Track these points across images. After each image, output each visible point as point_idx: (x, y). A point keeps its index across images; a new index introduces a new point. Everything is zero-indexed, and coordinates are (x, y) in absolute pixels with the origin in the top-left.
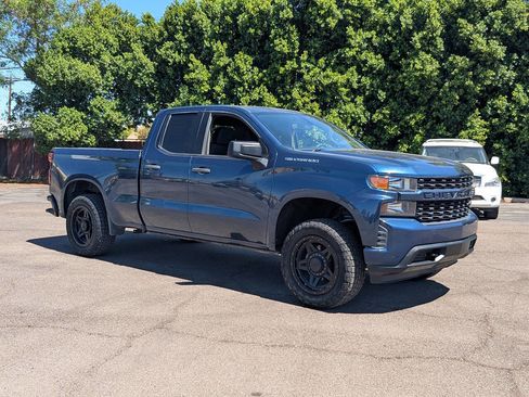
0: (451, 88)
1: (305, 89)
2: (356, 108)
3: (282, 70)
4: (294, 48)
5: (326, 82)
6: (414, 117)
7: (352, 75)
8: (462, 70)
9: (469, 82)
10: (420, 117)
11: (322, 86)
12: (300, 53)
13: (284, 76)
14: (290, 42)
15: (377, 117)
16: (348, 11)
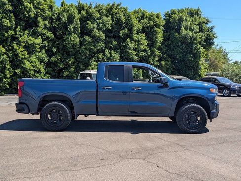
0: (86, 49)
1: (20, 45)
2: (43, 55)
3: (6, 35)
4: (12, 25)
5: (30, 42)
6: (70, 60)
7: (39, 40)
8: (89, 42)
9: (93, 48)
10: (72, 60)
11: (28, 43)
12: (16, 27)
13: (7, 38)
14: (11, 21)
15: (53, 59)
16: (39, 11)
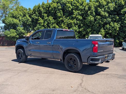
0: (97, 23)
1: (64, 24)
2: (76, 28)
3: (59, 20)
4: (62, 15)
5: (69, 22)
6: (89, 30)
7: (75, 21)
8: (99, 19)
9: (100, 22)
10: (90, 30)
11: (68, 23)
12: (63, 16)
14: (61, 14)
15: (81, 30)
16: (73, 7)
